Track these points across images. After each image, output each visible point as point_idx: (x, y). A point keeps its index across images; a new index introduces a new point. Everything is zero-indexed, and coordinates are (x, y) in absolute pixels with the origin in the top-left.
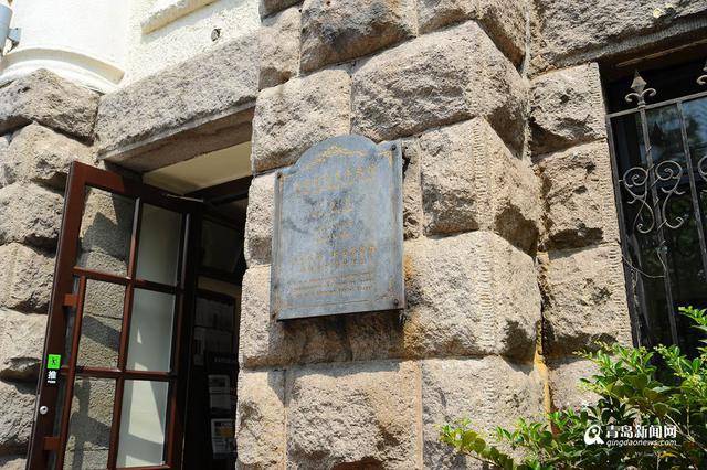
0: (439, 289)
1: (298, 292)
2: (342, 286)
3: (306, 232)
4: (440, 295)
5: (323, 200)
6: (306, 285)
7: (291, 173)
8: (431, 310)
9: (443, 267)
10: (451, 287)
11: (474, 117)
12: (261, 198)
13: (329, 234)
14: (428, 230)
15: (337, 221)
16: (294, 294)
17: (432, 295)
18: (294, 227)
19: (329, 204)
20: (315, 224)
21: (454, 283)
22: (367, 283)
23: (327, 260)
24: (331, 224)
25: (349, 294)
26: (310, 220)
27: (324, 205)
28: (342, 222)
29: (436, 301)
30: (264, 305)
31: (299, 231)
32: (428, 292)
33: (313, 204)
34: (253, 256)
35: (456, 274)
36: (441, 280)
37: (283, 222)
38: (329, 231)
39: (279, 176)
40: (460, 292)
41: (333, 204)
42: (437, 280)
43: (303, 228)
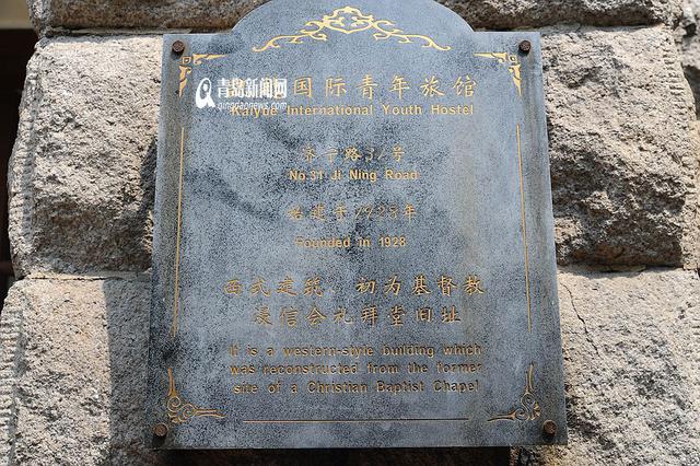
0: (614, 393)
1: (248, 378)
2: (386, 375)
3: (270, 216)
4: (616, 410)
5: (321, 139)
6: (272, 359)
7: (216, 49)
8: (593, 443)
9: (620, 345)
10: (641, 392)
11: (658, 22)
12: (80, 98)
13: (345, 232)
14: (564, 251)
15: (369, 201)
16: (233, 382)
17: (596, 409)
18: (230, 197)
19: (341, 153)
20: (302, 199)
21: (648, 385)
22: (465, 375)
23: (338, 299)
24: (351, 205)
25: (411, 397)
26: (282, 184)
27: (328, 151)
28: (383, 205)
29: (608, 423)
30: (91, 392)
31: (248, 208)
32: (589, 401)
33: (291, 145)
34: (42, 246)
35: (656, 365)
36: (620, 373)
37: (191, 177)
38: (345, 225)
39: (177, 52)
40: (664, 407)
41: (353, 155)
42: (609, 374)
43: (258, 201)
